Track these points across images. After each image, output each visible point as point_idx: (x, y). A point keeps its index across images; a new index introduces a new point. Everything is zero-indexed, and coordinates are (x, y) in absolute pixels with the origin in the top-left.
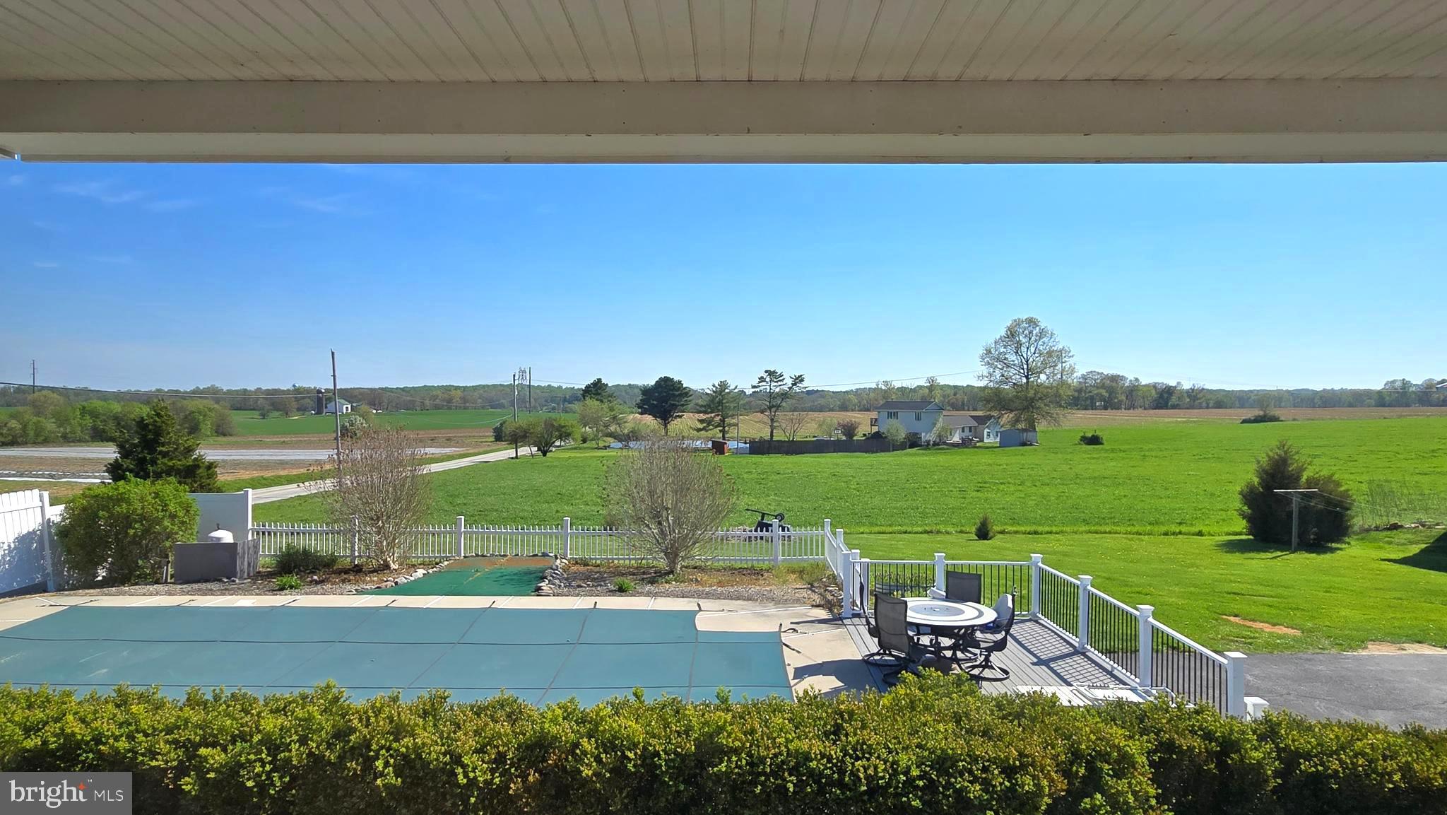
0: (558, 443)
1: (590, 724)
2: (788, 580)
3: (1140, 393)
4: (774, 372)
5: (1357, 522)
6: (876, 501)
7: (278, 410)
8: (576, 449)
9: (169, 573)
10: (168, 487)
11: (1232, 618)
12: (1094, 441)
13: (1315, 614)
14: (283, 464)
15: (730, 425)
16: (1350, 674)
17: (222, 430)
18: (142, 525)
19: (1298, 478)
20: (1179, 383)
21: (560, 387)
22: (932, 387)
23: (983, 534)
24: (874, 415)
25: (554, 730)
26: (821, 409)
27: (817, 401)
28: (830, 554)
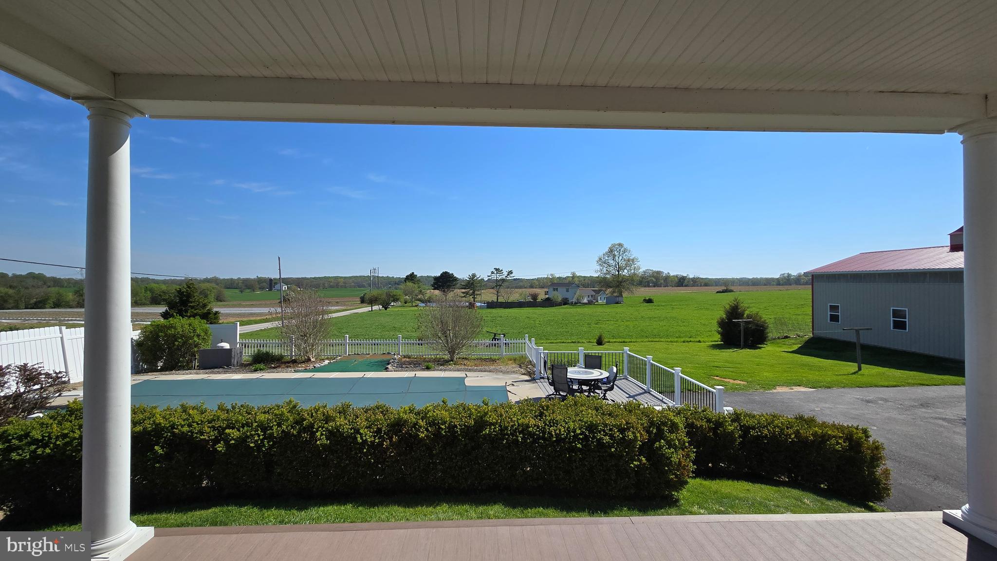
0: (392, 304)
1: (423, 414)
2: (508, 364)
3: (670, 279)
4: (498, 269)
5: (770, 335)
6: (548, 329)
7: (249, 289)
8: (401, 306)
9: (196, 365)
10: (196, 322)
11: (716, 378)
12: (650, 301)
13: (753, 375)
14: (252, 314)
15: (477, 295)
16: (769, 400)
17: (219, 299)
18: (182, 339)
19: (743, 315)
20: (687, 275)
21: (393, 277)
22: (574, 277)
23: (600, 342)
24: (546, 290)
25: (405, 417)
26: (521, 287)
27: (519, 284)
28: (528, 351)
